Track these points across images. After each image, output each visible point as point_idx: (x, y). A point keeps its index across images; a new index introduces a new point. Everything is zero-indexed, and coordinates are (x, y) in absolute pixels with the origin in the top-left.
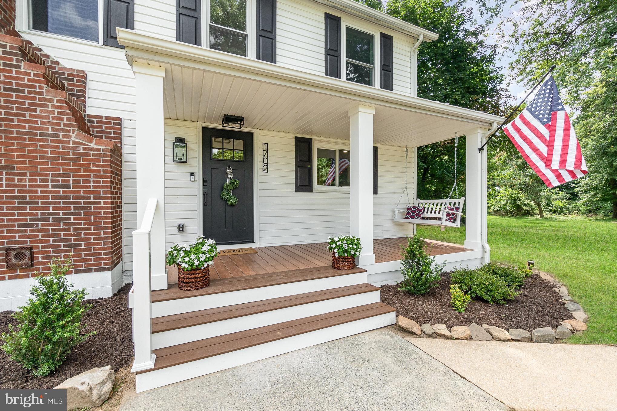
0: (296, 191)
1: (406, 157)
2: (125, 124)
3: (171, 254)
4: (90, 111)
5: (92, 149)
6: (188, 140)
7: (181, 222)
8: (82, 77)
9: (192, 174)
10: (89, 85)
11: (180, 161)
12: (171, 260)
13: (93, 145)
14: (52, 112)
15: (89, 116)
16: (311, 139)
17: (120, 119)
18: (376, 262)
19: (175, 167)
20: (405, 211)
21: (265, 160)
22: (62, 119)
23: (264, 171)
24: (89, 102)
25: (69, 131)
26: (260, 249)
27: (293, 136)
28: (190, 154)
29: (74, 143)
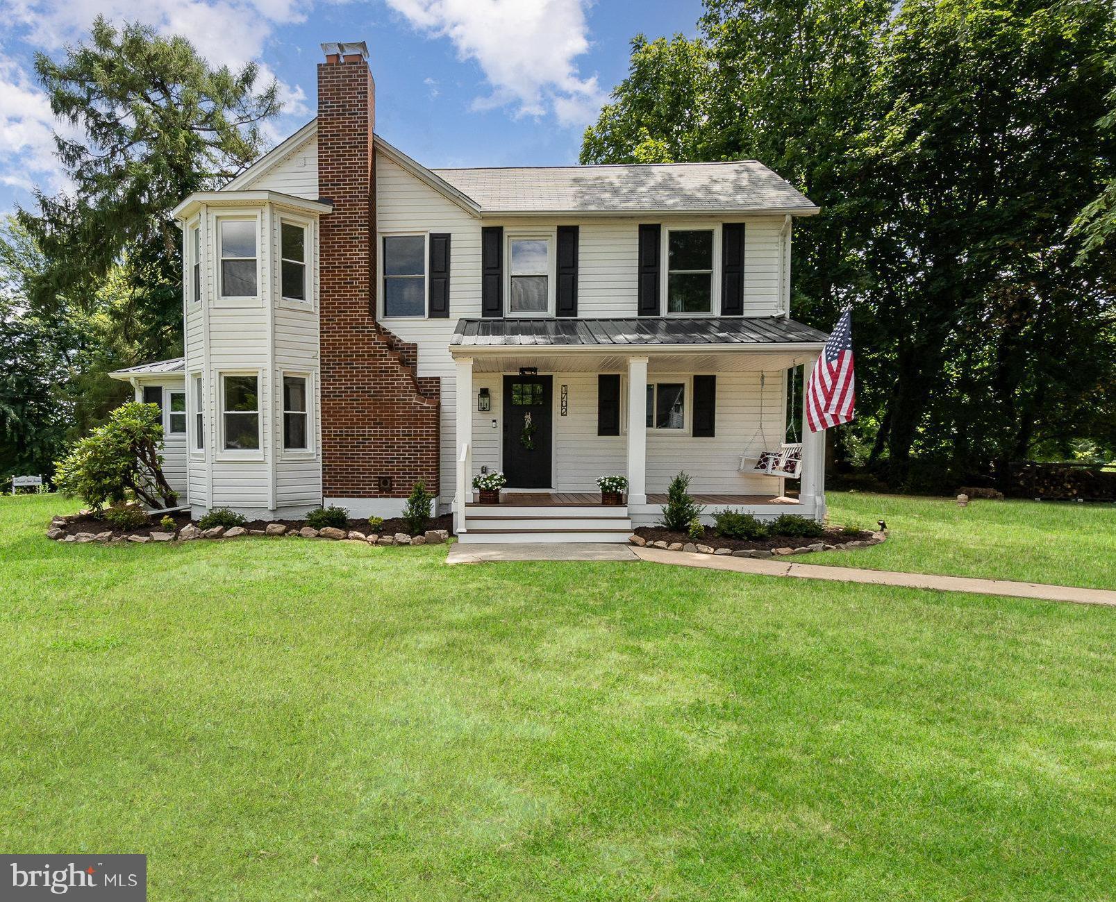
0: (599, 435)
1: (762, 385)
2: (443, 381)
3: (475, 479)
4: (420, 374)
5: (425, 407)
6: (491, 389)
7: (484, 464)
8: (414, 347)
9: (494, 421)
10: (419, 352)
11: (484, 409)
12: (476, 485)
13: (425, 405)
14: (403, 384)
15: (420, 378)
16: (619, 376)
17: (439, 378)
18: (647, 503)
19: (479, 415)
20: (758, 459)
21: (564, 403)
22: (408, 388)
23: (562, 414)
24: (419, 366)
25: (411, 396)
26: (557, 495)
27: (597, 374)
28: (493, 402)
29: (415, 404)
